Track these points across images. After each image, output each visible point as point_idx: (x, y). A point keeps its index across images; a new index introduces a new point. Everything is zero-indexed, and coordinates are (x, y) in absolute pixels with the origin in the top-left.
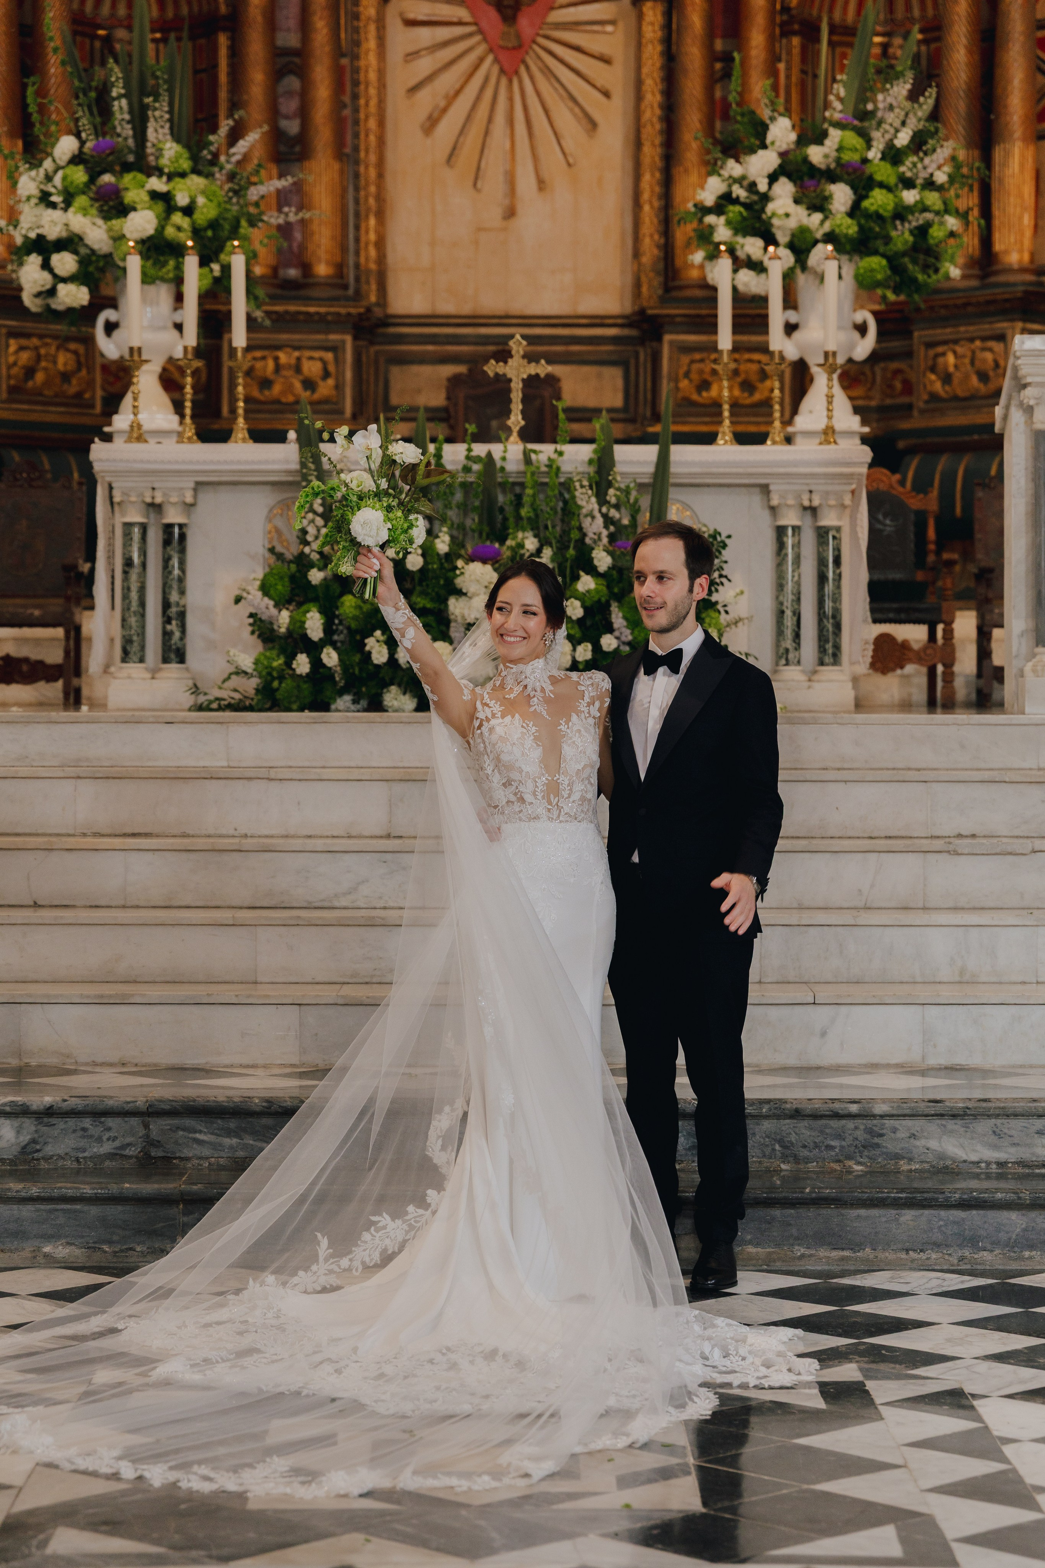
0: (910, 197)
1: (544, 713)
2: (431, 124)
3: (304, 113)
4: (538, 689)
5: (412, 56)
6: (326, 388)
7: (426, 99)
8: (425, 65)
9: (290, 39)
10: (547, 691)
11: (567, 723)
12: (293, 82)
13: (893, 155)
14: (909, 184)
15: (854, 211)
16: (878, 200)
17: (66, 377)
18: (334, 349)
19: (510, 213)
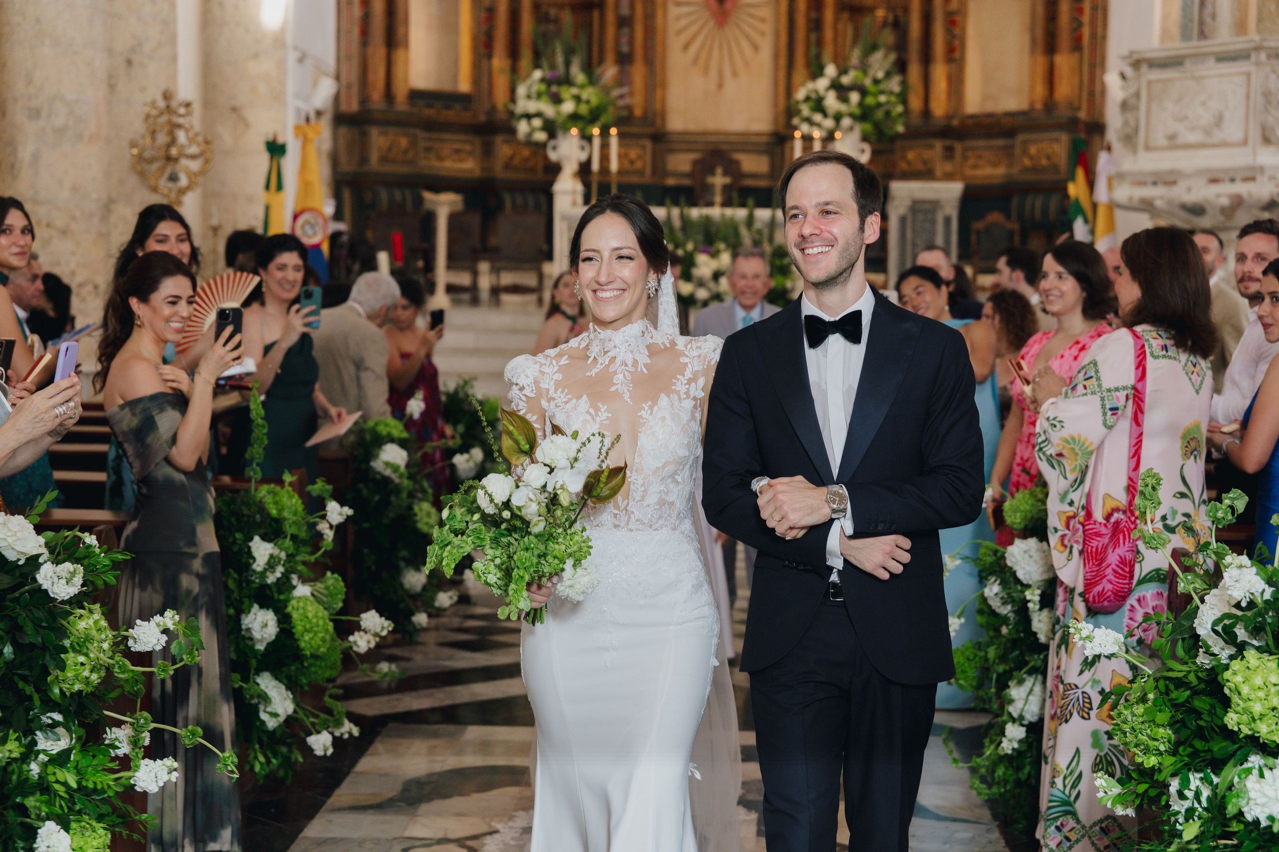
0: (883, 99)
1: (627, 396)
2: (686, 47)
3: (631, 43)
4: (630, 363)
5: (678, 18)
6: (639, 165)
7: (684, 37)
8: (683, 22)
9: (625, 11)
10: (641, 366)
11: (651, 408)
12: (626, 31)
13: (876, 82)
14: (882, 92)
15: (861, 104)
16: (870, 100)
17: (527, 160)
18: (644, 147)
19: (720, 86)
